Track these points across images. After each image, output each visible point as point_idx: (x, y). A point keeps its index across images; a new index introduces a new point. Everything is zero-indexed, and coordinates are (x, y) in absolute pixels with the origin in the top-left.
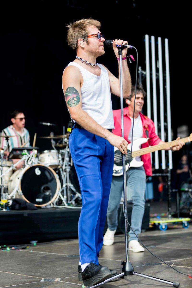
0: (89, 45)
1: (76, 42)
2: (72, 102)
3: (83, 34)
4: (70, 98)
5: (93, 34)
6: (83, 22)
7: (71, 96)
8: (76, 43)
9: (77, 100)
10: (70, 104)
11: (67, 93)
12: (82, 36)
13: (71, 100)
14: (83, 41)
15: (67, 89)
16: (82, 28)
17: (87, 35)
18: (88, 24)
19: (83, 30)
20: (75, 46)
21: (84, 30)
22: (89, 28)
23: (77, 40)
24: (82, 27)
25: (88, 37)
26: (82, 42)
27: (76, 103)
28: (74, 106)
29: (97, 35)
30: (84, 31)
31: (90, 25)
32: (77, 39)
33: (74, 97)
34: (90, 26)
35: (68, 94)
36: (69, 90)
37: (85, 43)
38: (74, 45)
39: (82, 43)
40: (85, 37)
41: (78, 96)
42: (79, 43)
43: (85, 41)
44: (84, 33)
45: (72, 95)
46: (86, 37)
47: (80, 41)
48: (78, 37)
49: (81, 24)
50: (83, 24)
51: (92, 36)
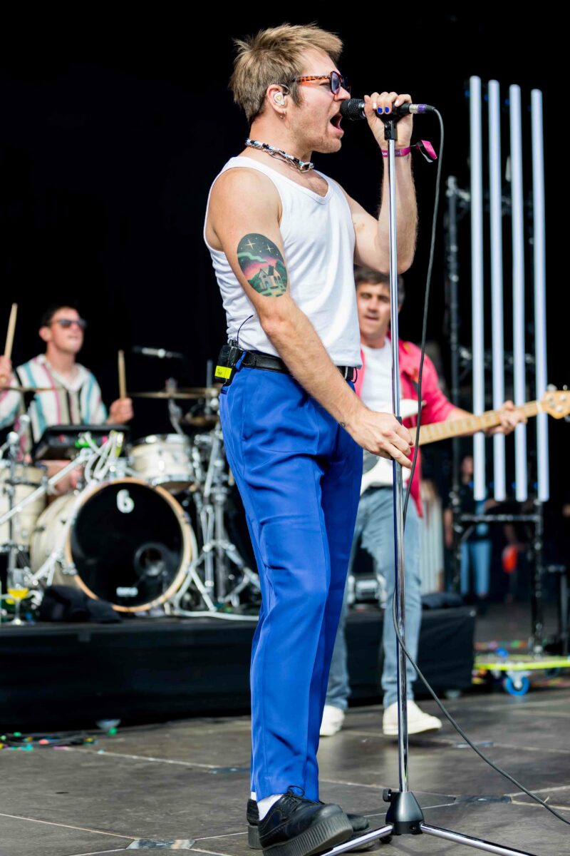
0: (299, 107)
1: (260, 92)
2: (269, 282)
3: (285, 73)
4: (261, 270)
5: (316, 75)
6: (288, 35)
8: (260, 96)
12: (283, 77)
13: (265, 277)
14: (284, 95)
16: (283, 54)
17: (297, 77)
18: (304, 41)
19: (286, 59)
20: (256, 106)
21: (291, 60)
22: (303, 56)
23: (263, 90)
24: (282, 50)
25: (300, 81)
26: (279, 98)
27: (281, 287)
28: (277, 296)
29: (328, 81)
30: (288, 65)
31: (309, 46)
32: (266, 85)
34: (310, 50)
37: (289, 98)
38: (253, 101)
39: (277, 99)
40: (291, 83)
42: (269, 97)
43: (289, 94)
44: (287, 71)
46: (294, 81)
47: (273, 93)
48: (269, 79)
49: (282, 40)
50: (288, 40)
51: (312, 80)
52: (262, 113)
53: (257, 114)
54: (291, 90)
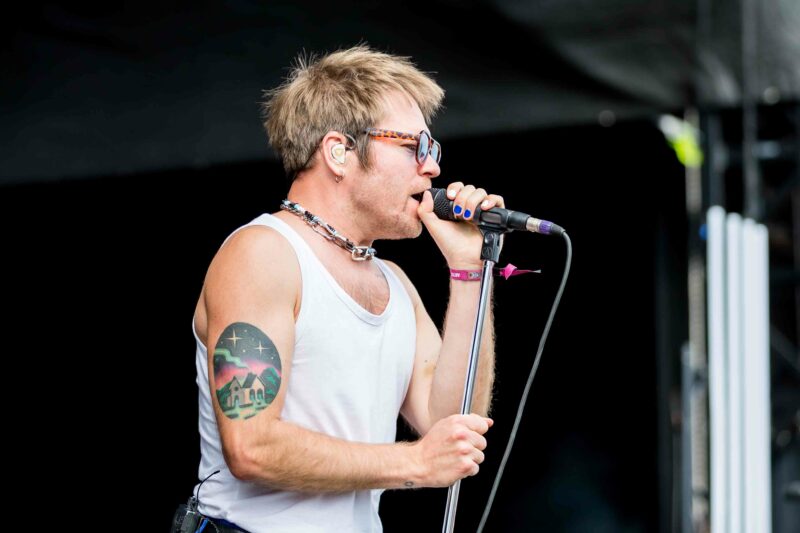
0: (366, 171)
1: (312, 139)
2: (240, 396)
3: (354, 119)
4: (235, 378)
5: (400, 131)
6: (369, 66)
7: (243, 368)
8: (311, 145)
9: (266, 389)
10: (229, 405)
11: (226, 352)
12: (352, 123)
13: (236, 389)
14: (347, 149)
15: (228, 331)
16: (358, 92)
17: (368, 130)
18: (386, 77)
19: (362, 100)
20: (303, 158)
21: (367, 102)
22: (385, 101)
23: (319, 136)
24: (357, 86)
25: (375, 135)
26: (339, 152)
27: (259, 404)
28: (246, 418)
29: (414, 142)
30: (361, 107)
31: (397, 89)
32: (324, 130)
33: (255, 376)
34: (394, 92)
35: (229, 358)
36: (234, 339)
37: (352, 156)
38: (300, 150)
39: (336, 154)
40: (359, 135)
41: (276, 372)
42: (325, 147)
43: (354, 149)
44: (359, 117)
45: (244, 365)
46: (365, 133)
47: (332, 142)
48: (329, 122)
49: (359, 71)
50: (367, 72)
51: (392, 137)
52: (311, 168)
53: (301, 169)
54: (359, 144)
